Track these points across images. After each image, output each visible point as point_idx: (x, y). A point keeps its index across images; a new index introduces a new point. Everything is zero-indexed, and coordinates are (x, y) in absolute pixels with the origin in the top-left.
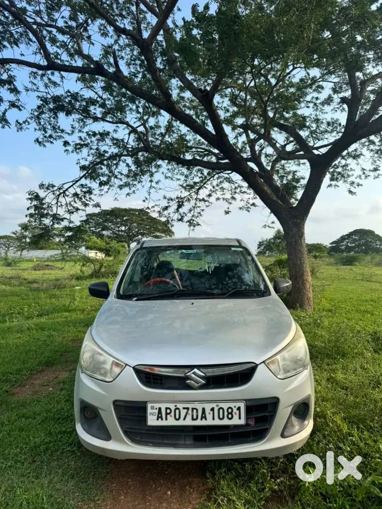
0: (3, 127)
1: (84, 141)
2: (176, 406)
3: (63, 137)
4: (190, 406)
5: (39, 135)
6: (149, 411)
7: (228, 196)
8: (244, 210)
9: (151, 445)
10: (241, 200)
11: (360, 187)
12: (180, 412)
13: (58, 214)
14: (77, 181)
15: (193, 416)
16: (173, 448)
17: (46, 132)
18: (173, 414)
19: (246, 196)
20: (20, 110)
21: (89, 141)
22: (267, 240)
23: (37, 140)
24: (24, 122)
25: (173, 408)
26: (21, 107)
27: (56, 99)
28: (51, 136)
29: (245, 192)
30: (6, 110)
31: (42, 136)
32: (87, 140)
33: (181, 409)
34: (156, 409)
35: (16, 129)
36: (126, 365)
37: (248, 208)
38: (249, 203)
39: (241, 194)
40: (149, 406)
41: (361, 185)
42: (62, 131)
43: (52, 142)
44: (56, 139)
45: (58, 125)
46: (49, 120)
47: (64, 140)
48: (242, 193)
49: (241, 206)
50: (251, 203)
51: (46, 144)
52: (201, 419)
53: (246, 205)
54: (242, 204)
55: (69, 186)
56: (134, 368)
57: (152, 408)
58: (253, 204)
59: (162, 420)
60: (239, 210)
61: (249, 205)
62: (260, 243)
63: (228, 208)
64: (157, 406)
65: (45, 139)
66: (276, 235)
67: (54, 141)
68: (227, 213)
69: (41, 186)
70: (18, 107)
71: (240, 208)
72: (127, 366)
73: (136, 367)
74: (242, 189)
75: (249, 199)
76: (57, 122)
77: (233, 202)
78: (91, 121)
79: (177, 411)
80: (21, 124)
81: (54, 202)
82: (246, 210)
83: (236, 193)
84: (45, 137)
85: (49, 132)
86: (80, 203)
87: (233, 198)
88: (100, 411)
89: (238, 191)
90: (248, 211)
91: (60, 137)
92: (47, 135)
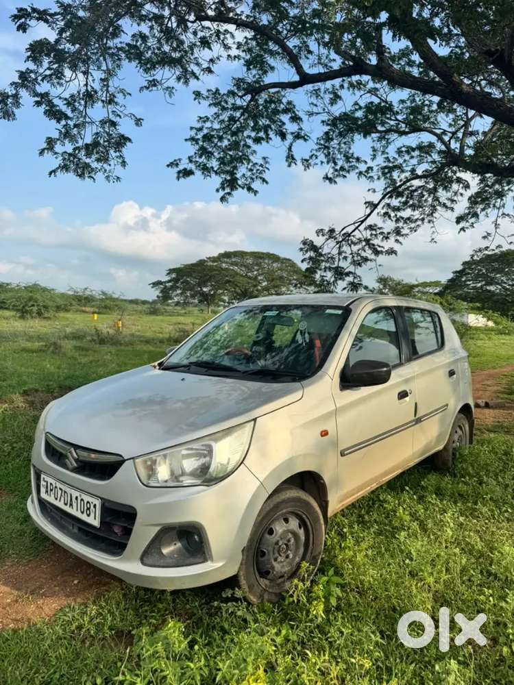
0: (289, 166)
1: (393, 163)
3: (357, 168)
5: (328, 169)
13: (340, 267)
14: (362, 222)
17: (335, 164)
20: (305, 140)
21: (400, 161)
23: (326, 178)
24: (311, 157)
26: (306, 137)
27: (345, 117)
28: (342, 168)
30: (291, 144)
31: (332, 171)
32: (397, 160)
35: (303, 168)
42: (358, 159)
43: (345, 176)
44: (348, 172)
45: (351, 152)
46: (338, 147)
47: (357, 171)
51: (337, 180)
55: (353, 229)
65: (336, 173)
67: (347, 175)
69: (320, 232)
70: (303, 137)
76: (350, 148)
78: (396, 135)
80: (307, 161)
81: (335, 252)
84: (336, 170)
85: (340, 163)
86: (370, 252)
91: (354, 168)
92: (338, 167)
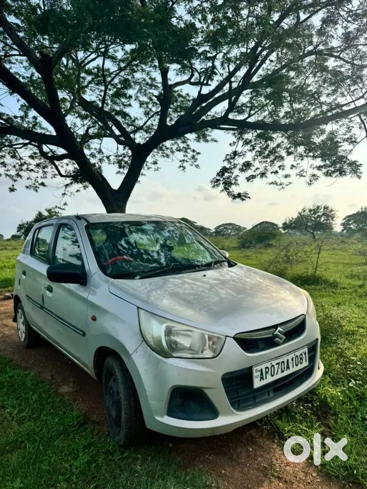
2: (271, 364)
4: (280, 361)
6: (255, 374)
7: (13, 172)
8: (32, 190)
9: (251, 407)
10: (28, 179)
11: (143, 176)
12: (274, 368)
15: (282, 369)
16: (267, 404)
18: (270, 372)
19: (33, 175)
22: (27, 223)
25: (270, 367)
29: (32, 170)
33: (275, 365)
34: (259, 371)
36: (227, 336)
37: (36, 187)
38: (38, 182)
39: (28, 172)
40: (254, 369)
41: (145, 175)
48: (29, 170)
49: (28, 185)
50: (40, 182)
52: (287, 370)
53: (34, 184)
54: (29, 183)
56: (234, 338)
57: (257, 371)
58: (43, 184)
59: (263, 379)
60: (26, 189)
61: (37, 184)
62: (20, 225)
63: (13, 186)
64: (259, 368)
66: (37, 217)
68: (12, 190)
71: (27, 187)
72: (227, 338)
73: (236, 336)
74: (29, 167)
75: (37, 177)
77: (19, 179)
79: (273, 368)
82: (34, 189)
83: (22, 170)
87: (18, 175)
88: (205, 391)
89: (25, 167)
90: (36, 191)
